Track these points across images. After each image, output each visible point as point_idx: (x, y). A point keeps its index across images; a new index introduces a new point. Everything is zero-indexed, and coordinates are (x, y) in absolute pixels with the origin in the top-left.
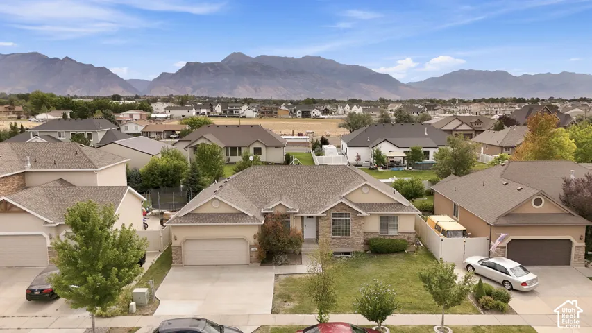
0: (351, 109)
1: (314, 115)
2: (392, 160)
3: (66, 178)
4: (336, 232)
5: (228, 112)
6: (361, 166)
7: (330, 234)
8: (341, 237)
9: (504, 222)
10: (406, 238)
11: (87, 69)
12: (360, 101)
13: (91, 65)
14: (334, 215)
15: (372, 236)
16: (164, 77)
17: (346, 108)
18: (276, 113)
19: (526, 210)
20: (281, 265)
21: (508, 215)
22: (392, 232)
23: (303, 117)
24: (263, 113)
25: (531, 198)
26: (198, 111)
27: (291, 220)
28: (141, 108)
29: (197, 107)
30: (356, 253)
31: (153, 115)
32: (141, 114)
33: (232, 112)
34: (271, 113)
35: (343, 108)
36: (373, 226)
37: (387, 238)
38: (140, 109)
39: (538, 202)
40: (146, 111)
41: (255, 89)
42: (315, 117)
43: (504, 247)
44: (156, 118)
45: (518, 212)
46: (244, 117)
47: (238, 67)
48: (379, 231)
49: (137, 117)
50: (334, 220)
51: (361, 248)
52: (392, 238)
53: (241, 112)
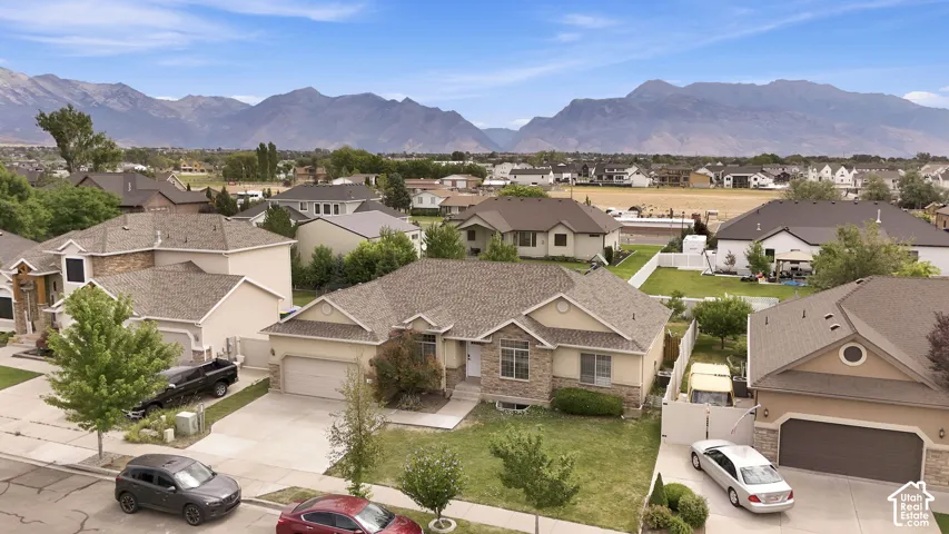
0: (833, 173)
1: (756, 183)
2: (795, 265)
3: (198, 262)
4: (507, 370)
5: (604, 177)
6: (735, 273)
7: (497, 372)
8: (514, 379)
9: (774, 385)
10: (624, 394)
11: (432, 114)
12: (877, 159)
13: (437, 109)
14: (504, 343)
15: (566, 385)
16: (538, 123)
17: (823, 171)
18: (686, 179)
19: (826, 367)
20: (407, 409)
21: (786, 372)
22: (601, 382)
23: (734, 186)
24: (663, 179)
25: (839, 344)
26: (558, 176)
27: (439, 343)
28: (471, 171)
29: (557, 170)
30: (535, 408)
31: (486, 182)
32: (467, 181)
33: (610, 177)
34: (677, 180)
35: (819, 171)
36: (569, 368)
37: (594, 390)
38: (468, 173)
39: (853, 354)
40: (476, 176)
41: (681, 141)
42: (756, 187)
43: (774, 431)
44: (490, 186)
45: (809, 368)
46: (630, 186)
47: (655, 104)
48: (578, 377)
49: (462, 185)
50: (503, 351)
51: (544, 402)
52: (601, 391)
53: (626, 177)
